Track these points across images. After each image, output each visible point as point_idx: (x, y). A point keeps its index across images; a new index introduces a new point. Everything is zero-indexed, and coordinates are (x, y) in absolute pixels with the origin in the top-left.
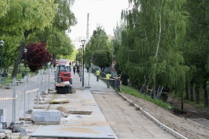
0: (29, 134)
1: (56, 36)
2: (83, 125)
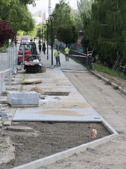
0: (10, 119)
1: (17, 10)
2: (64, 107)
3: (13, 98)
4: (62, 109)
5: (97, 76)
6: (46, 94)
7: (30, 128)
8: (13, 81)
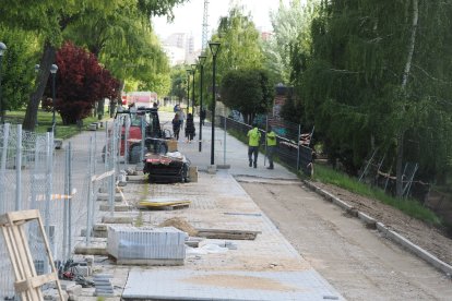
0: (116, 292)
1: (126, 29)
2: (246, 268)
3: (123, 242)
4: (243, 273)
5: (323, 195)
6: (200, 234)
8: (119, 200)
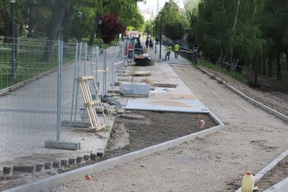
0: (123, 107)
2: (172, 98)
3: (126, 88)
5: (202, 71)
7: (142, 117)
8: (124, 72)
